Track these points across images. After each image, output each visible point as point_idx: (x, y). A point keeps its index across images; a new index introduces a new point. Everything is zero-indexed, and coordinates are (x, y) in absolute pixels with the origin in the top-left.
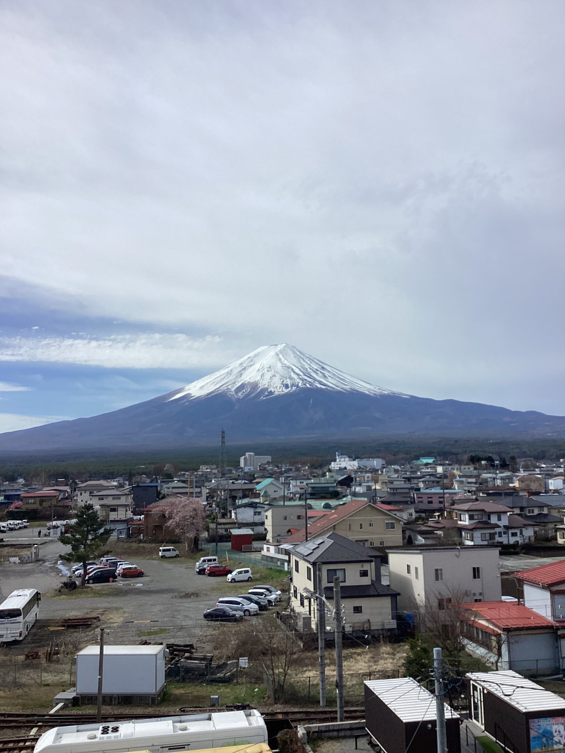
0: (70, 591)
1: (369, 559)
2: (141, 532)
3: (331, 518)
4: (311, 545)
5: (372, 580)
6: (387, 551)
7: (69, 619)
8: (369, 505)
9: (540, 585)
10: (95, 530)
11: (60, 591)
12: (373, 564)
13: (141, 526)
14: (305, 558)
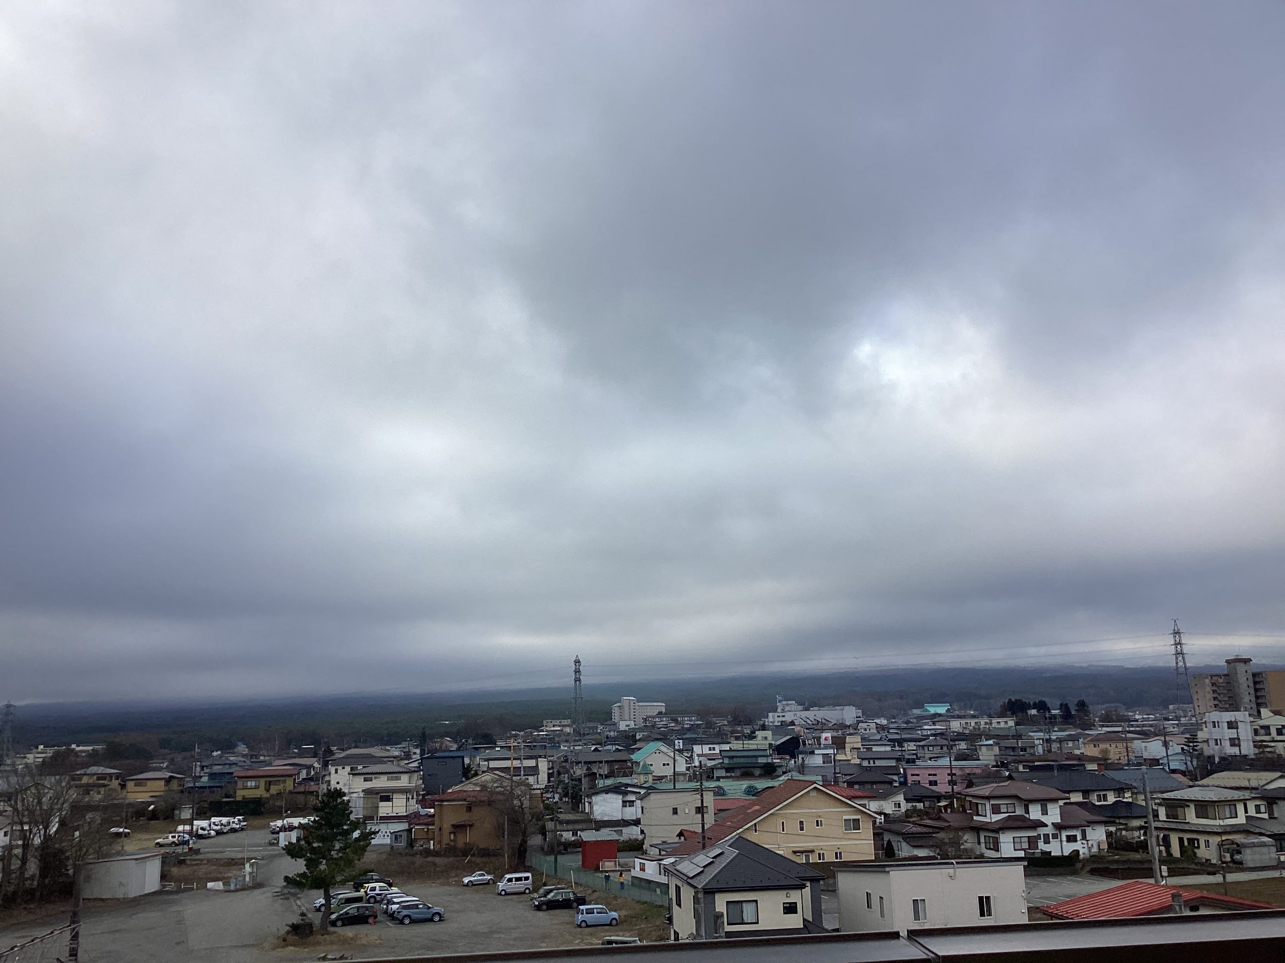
0: (302, 938)
1: (800, 882)
2: (430, 836)
3: (750, 811)
4: (702, 859)
5: (804, 919)
6: (835, 869)
8: (815, 788)
10: (345, 834)
11: (284, 940)
12: (807, 891)
13: (430, 827)
14: (689, 880)
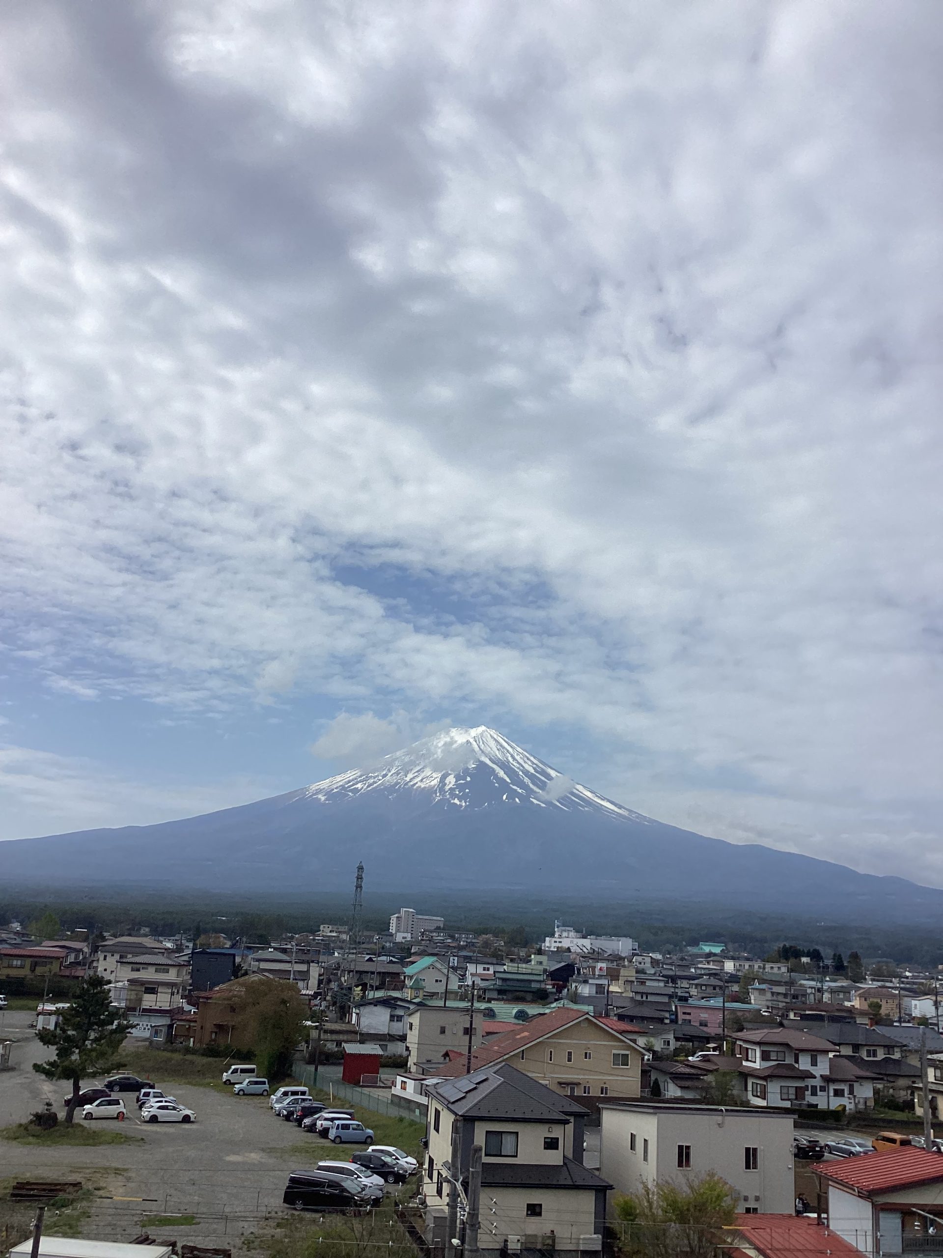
0: (45, 1130)
1: (564, 1117)
2: (191, 1035)
3: (518, 1037)
4: (465, 1084)
5: (564, 1157)
6: (601, 1106)
7: (28, 1183)
8: (587, 1019)
9: (854, 1190)
10: (103, 1023)
11: (26, 1129)
12: (570, 1128)
13: (192, 1024)
14: (449, 1105)
